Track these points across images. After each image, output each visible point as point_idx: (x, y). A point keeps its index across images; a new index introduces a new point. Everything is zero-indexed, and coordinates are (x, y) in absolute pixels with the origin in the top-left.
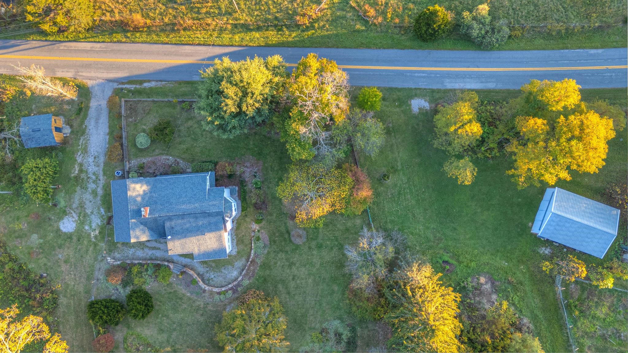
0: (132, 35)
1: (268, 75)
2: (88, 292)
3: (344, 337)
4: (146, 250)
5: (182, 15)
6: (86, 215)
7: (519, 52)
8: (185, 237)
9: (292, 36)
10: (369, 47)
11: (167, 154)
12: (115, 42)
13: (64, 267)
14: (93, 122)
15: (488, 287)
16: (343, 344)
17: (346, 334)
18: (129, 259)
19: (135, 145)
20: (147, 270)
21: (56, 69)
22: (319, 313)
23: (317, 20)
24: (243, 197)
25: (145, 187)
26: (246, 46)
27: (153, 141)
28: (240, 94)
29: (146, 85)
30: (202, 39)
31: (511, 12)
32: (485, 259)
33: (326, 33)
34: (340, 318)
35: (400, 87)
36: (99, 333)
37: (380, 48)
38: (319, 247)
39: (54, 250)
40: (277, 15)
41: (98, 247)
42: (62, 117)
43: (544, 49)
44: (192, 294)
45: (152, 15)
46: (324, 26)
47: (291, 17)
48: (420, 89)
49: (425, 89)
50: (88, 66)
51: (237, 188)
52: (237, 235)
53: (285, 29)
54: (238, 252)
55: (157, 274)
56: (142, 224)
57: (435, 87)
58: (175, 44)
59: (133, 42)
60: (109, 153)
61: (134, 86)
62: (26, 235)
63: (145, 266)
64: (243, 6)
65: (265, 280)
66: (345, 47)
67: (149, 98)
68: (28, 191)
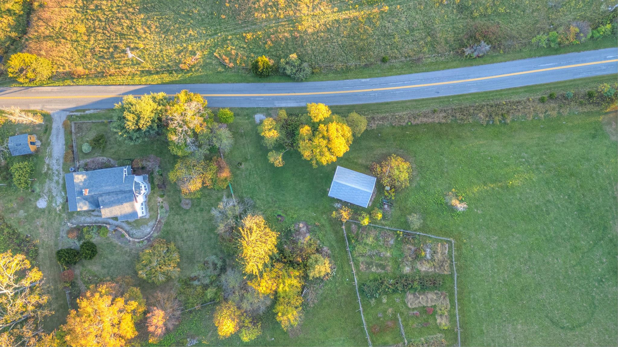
0: (77, 80)
1: (155, 106)
2: (56, 245)
3: (218, 266)
4: (92, 217)
5: (108, 66)
6: (53, 197)
7: (319, 82)
8: (112, 206)
9: (177, 77)
10: (227, 82)
11: (103, 156)
12: (66, 86)
13: (41, 230)
14: (54, 138)
15: (304, 229)
16: (218, 270)
17: (220, 264)
18: (81, 223)
19: (82, 151)
20: (93, 230)
21: (30, 105)
22: (203, 252)
23: (194, 66)
24: (151, 181)
25: (85, 177)
26: (150, 84)
27: (93, 148)
28: (136, 118)
29: (87, 112)
30: (122, 81)
31: (313, 56)
32: (302, 212)
33: (199, 74)
34: (216, 254)
35: (247, 107)
36: (64, 269)
37: (234, 83)
38: (201, 210)
39: (34, 220)
40: (169, 63)
41: (61, 217)
42: (35, 135)
43: (334, 80)
44: (122, 244)
45: (90, 67)
46: (198, 70)
47: (177, 64)
48: (260, 108)
49: (263, 108)
50: (49, 102)
51: (147, 176)
52: (149, 205)
53: (174, 72)
54: (150, 216)
55: (99, 232)
56: (84, 199)
57: (269, 106)
58: (105, 85)
59: (78, 85)
60: (66, 157)
61: (80, 113)
62: (16, 211)
63: (92, 227)
64: (147, 59)
65: (168, 233)
66: (212, 83)
67: (90, 120)
68: (15, 183)
